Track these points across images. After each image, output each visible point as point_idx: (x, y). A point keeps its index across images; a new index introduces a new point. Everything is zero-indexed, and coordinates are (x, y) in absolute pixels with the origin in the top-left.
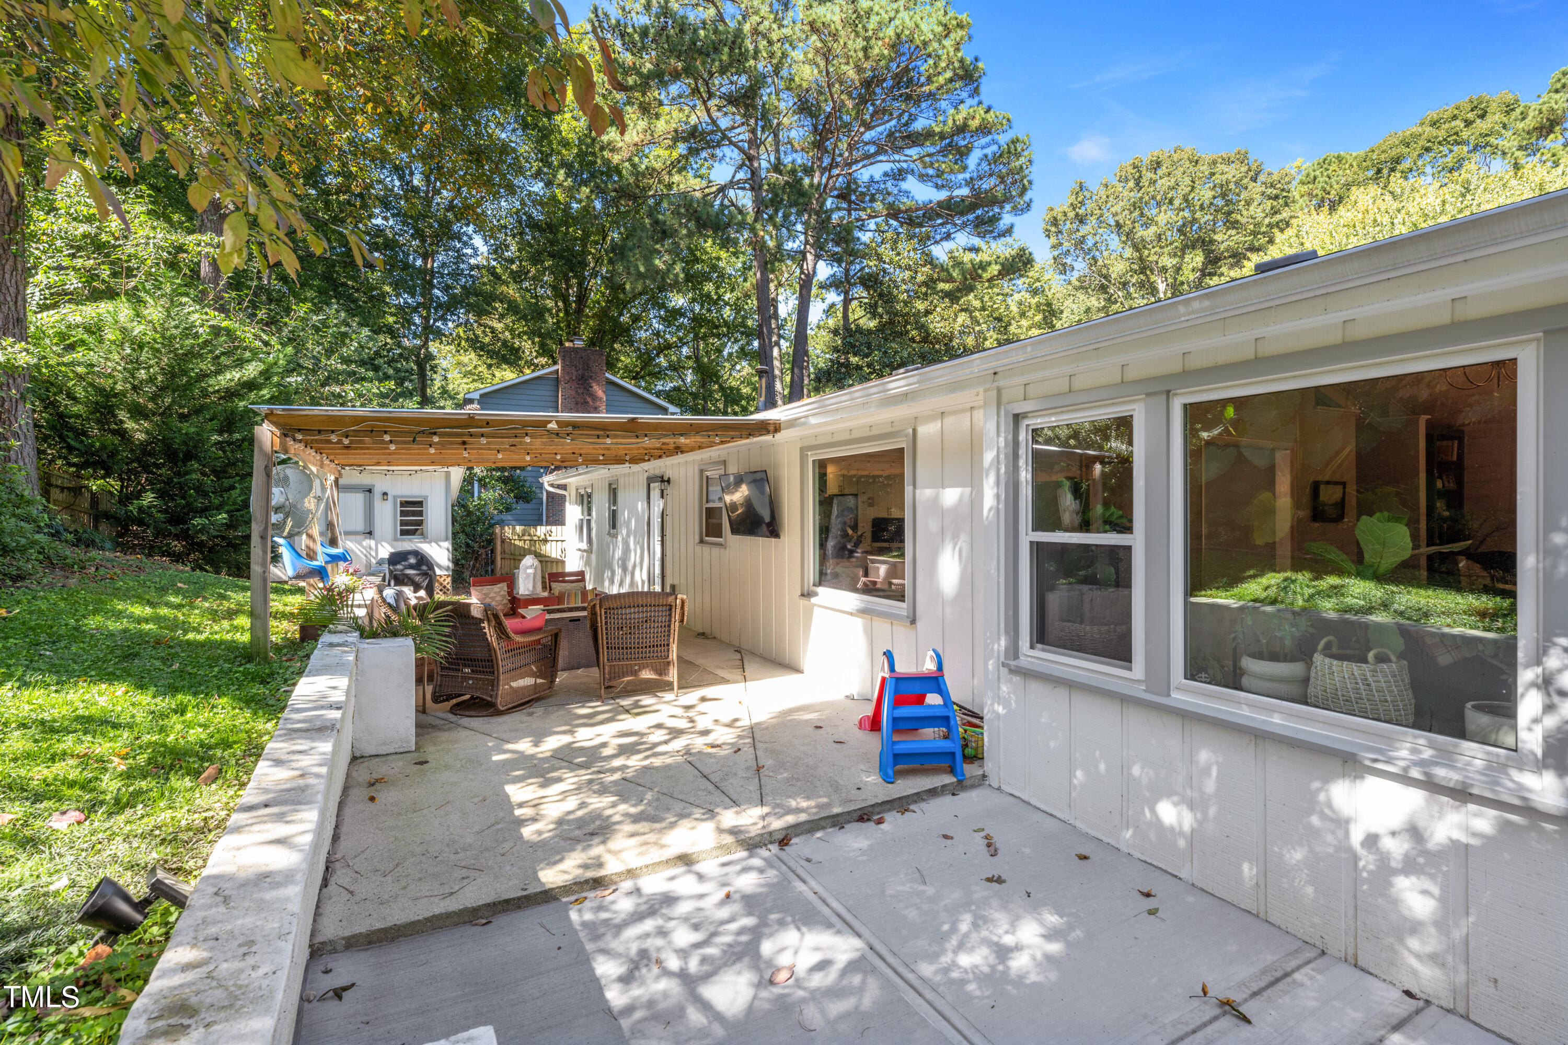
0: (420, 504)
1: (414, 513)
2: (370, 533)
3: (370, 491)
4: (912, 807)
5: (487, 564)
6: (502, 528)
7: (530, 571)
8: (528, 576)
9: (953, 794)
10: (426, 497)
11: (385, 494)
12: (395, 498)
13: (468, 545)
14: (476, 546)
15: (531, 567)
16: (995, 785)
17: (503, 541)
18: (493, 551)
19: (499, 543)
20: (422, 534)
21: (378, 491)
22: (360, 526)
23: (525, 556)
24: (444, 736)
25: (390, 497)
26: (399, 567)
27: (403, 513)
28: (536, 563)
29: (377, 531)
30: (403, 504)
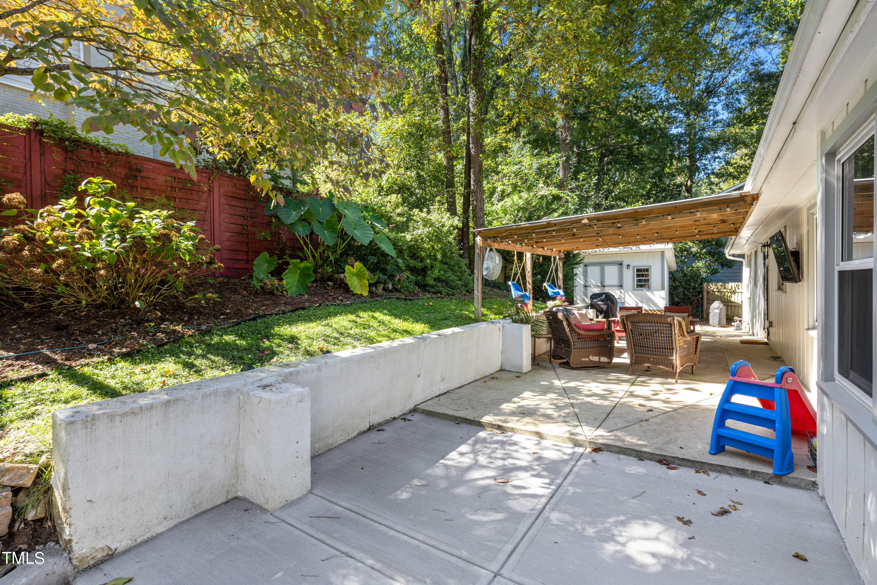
0: (647, 270)
1: (643, 275)
2: (621, 286)
3: (621, 264)
4: (710, 473)
5: (698, 307)
6: (708, 285)
7: (717, 311)
8: (715, 314)
9: (766, 483)
10: (650, 266)
11: (629, 265)
12: (634, 267)
13: (684, 294)
14: (690, 295)
15: (717, 308)
16: (821, 494)
17: (708, 292)
18: (702, 298)
19: (705, 293)
20: (649, 287)
21: (625, 264)
22: (616, 283)
23: (714, 301)
24: (543, 371)
25: (631, 267)
26: (595, 300)
27: (638, 276)
28: (721, 306)
29: (625, 286)
30: (638, 270)
